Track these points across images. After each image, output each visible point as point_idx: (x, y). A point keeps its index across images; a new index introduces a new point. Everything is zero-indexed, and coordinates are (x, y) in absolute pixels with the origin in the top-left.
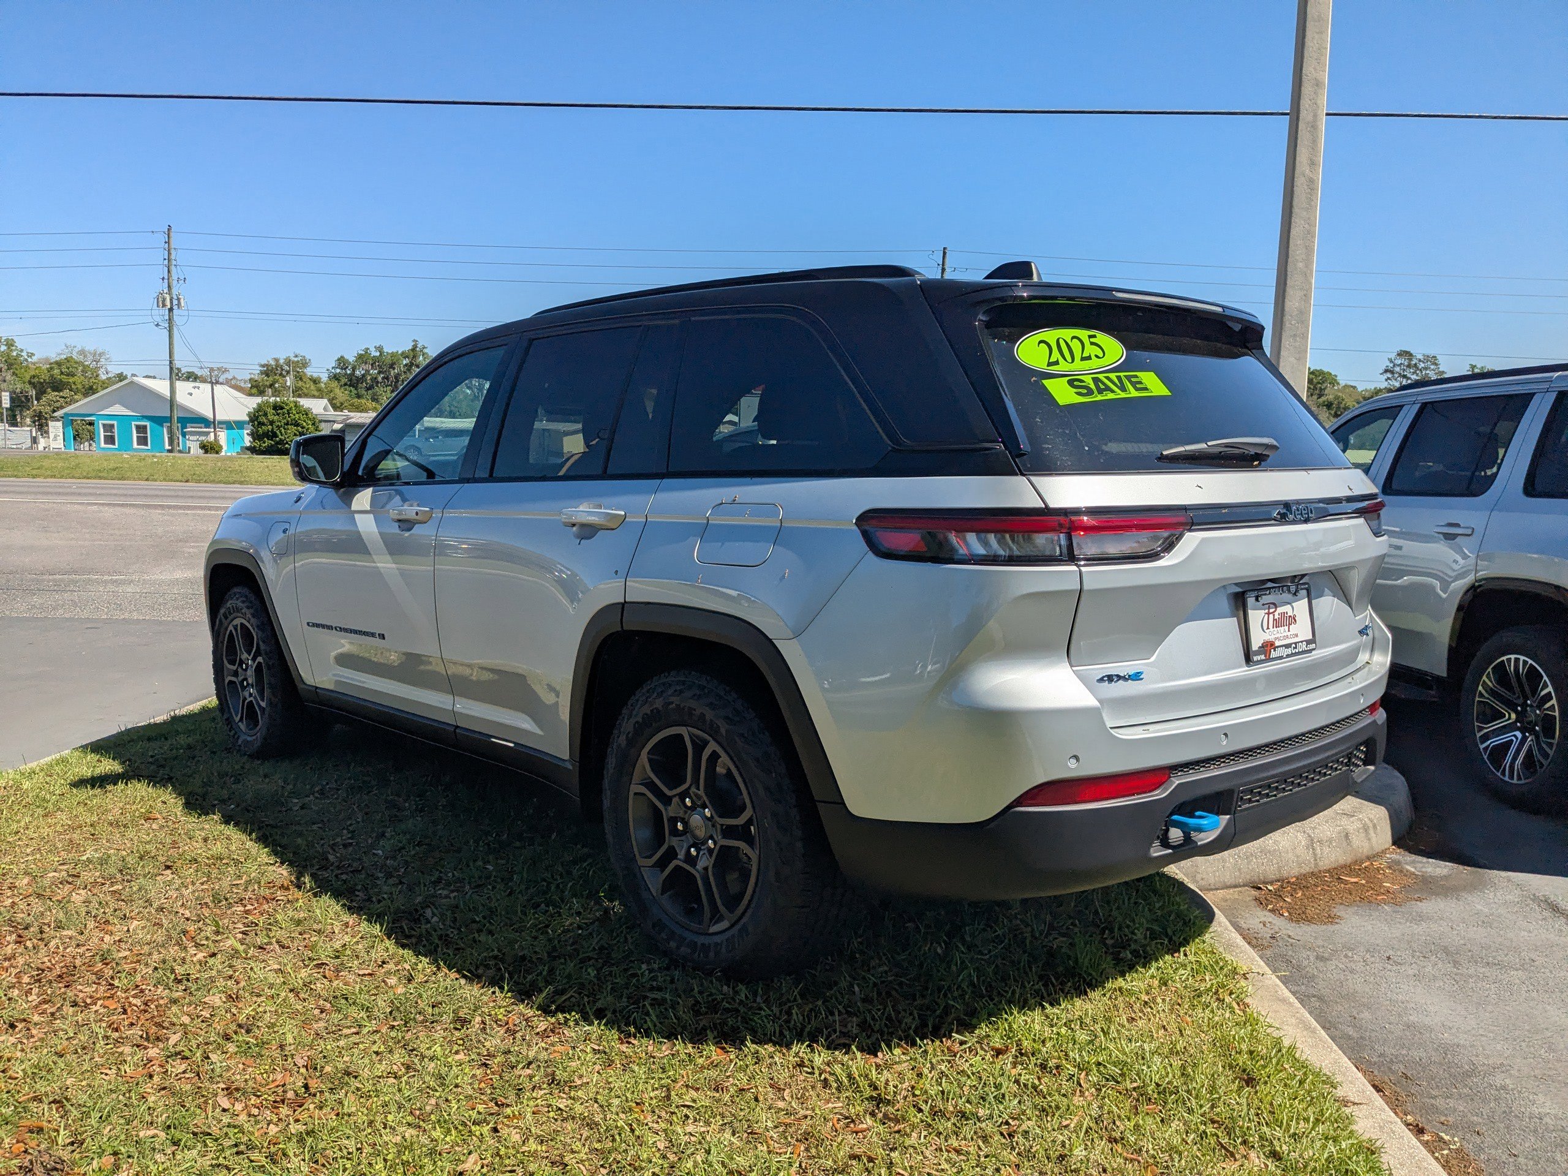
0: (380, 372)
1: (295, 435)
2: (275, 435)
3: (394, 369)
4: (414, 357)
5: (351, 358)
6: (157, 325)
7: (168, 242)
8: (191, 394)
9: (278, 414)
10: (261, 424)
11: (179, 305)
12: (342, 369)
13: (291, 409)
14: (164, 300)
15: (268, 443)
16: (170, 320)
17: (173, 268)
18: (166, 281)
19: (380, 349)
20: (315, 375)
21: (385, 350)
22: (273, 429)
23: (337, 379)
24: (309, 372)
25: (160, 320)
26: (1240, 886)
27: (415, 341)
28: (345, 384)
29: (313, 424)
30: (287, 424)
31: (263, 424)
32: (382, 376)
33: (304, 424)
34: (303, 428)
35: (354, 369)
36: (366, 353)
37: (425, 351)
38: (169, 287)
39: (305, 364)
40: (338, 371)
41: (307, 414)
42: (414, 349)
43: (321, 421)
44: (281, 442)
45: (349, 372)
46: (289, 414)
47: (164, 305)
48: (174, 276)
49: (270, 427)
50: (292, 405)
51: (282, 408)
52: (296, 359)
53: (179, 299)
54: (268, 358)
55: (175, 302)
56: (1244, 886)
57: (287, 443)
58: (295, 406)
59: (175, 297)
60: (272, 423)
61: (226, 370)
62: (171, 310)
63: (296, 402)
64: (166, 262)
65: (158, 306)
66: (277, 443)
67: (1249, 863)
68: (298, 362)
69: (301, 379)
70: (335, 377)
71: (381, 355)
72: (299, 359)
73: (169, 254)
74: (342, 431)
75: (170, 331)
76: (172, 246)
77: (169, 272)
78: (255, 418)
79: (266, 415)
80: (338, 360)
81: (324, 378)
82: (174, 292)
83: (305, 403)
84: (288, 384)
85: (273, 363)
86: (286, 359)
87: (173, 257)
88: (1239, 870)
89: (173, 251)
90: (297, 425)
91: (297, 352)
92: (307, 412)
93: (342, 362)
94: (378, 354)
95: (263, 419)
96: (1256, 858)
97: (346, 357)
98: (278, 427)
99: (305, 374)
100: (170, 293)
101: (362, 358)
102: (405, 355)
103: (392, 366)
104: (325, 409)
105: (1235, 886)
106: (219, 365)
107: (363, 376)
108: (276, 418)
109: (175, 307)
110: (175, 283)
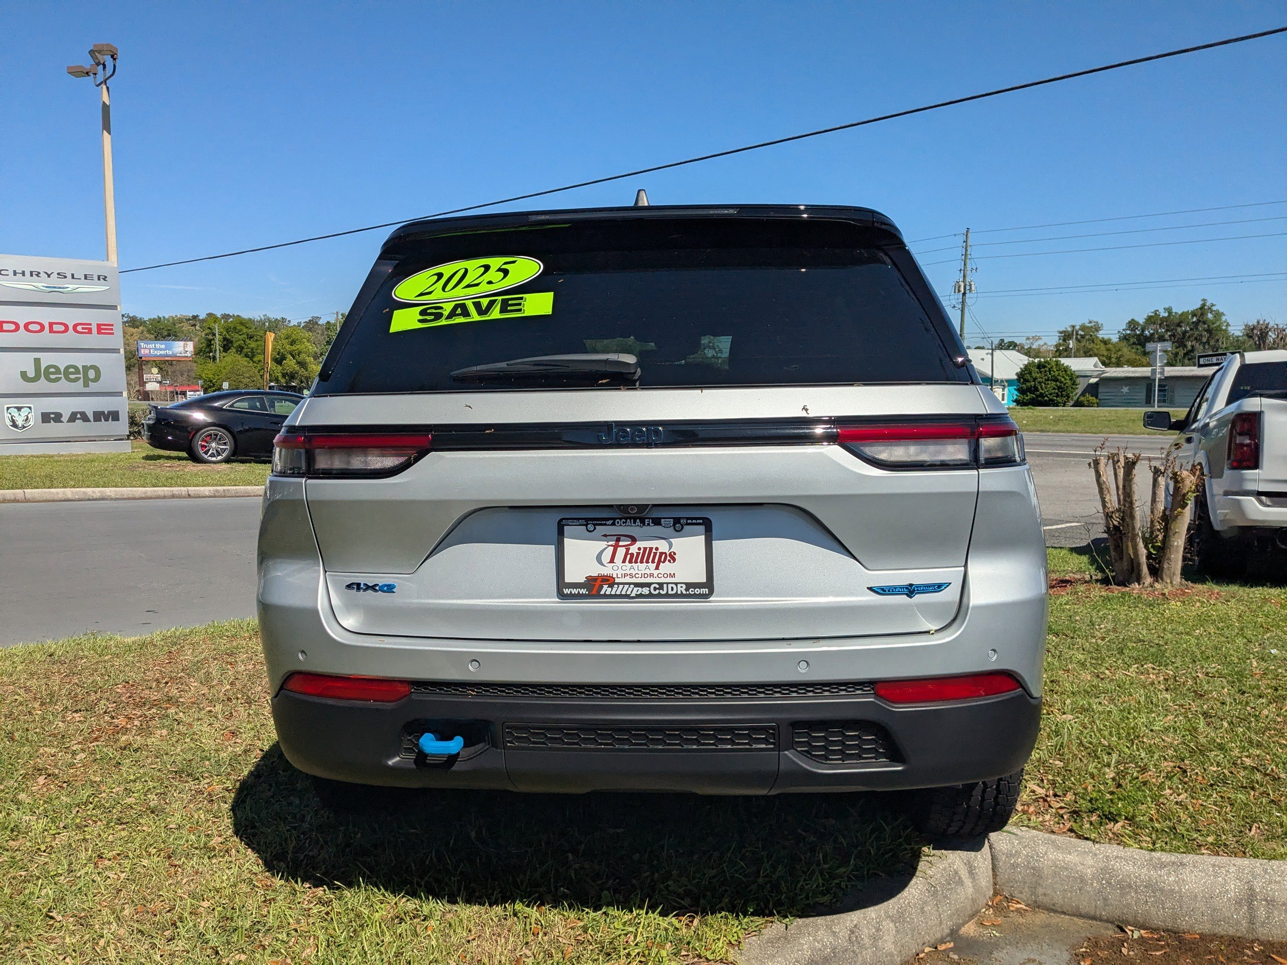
0: (1167, 331)
1: (1054, 389)
2: (1036, 389)
3: (1181, 327)
4: (1202, 314)
5: (1141, 321)
6: (954, 307)
7: (966, 242)
8: (983, 359)
9: (1041, 372)
10: (1026, 381)
11: (970, 289)
12: (1132, 330)
13: (1052, 367)
14: (959, 287)
15: (1030, 396)
16: (963, 302)
17: (968, 261)
18: (962, 272)
19: (1169, 310)
20: (1106, 337)
21: (1174, 311)
22: (1035, 385)
23: (1127, 339)
24: (1101, 335)
25: (955, 303)
26: (1101, 920)
27: (1204, 300)
28: (1134, 343)
29: (1071, 379)
30: (1048, 380)
31: (1028, 381)
32: (1169, 333)
33: (1063, 379)
34: (1061, 382)
35: (1143, 331)
36: (1156, 314)
37: (1214, 308)
38: (964, 276)
39: (1097, 328)
40: (1128, 332)
41: (1066, 371)
42: (1202, 307)
43: (1078, 377)
44: (1041, 395)
45: (1138, 332)
46: (1050, 371)
47: (959, 291)
48: (969, 267)
49: (1033, 383)
50: (1053, 364)
51: (1044, 367)
52: (1090, 325)
53: (970, 285)
54: (1066, 326)
55: (968, 287)
56: (1107, 921)
57: (1046, 396)
58: (1057, 365)
59: (968, 284)
60: (1035, 379)
61: (1040, 338)
62: (964, 294)
63: (1057, 361)
64: (963, 257)
65: (955, 292)
66: (1037, 396)
67: (1123, 895)
68: (1092, 327)
69: (1093, 342)
70: (1125, 338)
71: (1169, 315)
72: (1092, 324)
73: (966, 250)
74: (1097, 384)
75: (962, 311)
76: (969, 243)
77: (965, 264)
78: (1023, 376)
79: (1030, 373)
80: (1130, 322)
81: (1115, 339)
82: (968, 279)
83: (1065, 361)
84: (1071, 346)
85: (1070, 329)
86: (1081, 326)
87: (968, 253)
88: (1105, 899)
89: (969, 249)
90: (1056, 380)
91: (1091, 319)
92: (1066, 369)
93: (1132, 324)
94: (1166, 315)
95: (1028, 377)
96: (1136, 893)
97: (1136, 319)
98: (1039, 382)
99: (1097, 337)
100: (964, 281)
101: (1151, 320)
102: (1194, 314)
103: (1179, 325)
104: (1095, 366)
105: (1094, 918)
106: (1034, 335)
107: (1152, 335)
108: (1038, 375)
109: (967, 292)
110: (968, 273)
